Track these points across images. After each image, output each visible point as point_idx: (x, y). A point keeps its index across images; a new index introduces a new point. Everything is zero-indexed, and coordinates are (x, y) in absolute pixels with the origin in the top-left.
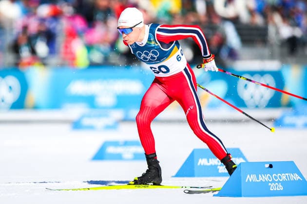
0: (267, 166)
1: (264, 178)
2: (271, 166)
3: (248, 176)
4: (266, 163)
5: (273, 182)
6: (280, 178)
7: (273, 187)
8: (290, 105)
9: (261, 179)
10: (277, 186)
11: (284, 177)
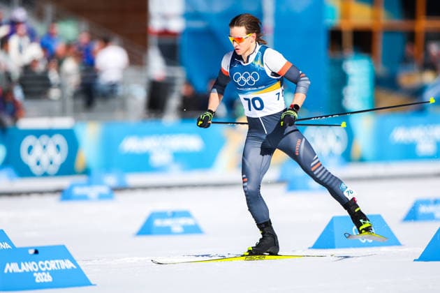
0: (32, 252)
1: (28, 267)
2: (36, 252)
3: (8, 265)
4: (31, 248)
5: (40, 271)
6: (48, 266)
7: (40, 278)
8: (86, 172)
9: (23, 268)
10: (44, 277)
11: (53, 265)
